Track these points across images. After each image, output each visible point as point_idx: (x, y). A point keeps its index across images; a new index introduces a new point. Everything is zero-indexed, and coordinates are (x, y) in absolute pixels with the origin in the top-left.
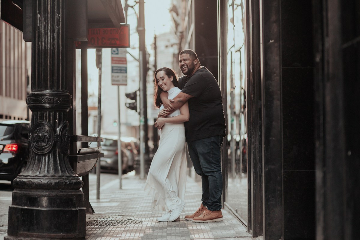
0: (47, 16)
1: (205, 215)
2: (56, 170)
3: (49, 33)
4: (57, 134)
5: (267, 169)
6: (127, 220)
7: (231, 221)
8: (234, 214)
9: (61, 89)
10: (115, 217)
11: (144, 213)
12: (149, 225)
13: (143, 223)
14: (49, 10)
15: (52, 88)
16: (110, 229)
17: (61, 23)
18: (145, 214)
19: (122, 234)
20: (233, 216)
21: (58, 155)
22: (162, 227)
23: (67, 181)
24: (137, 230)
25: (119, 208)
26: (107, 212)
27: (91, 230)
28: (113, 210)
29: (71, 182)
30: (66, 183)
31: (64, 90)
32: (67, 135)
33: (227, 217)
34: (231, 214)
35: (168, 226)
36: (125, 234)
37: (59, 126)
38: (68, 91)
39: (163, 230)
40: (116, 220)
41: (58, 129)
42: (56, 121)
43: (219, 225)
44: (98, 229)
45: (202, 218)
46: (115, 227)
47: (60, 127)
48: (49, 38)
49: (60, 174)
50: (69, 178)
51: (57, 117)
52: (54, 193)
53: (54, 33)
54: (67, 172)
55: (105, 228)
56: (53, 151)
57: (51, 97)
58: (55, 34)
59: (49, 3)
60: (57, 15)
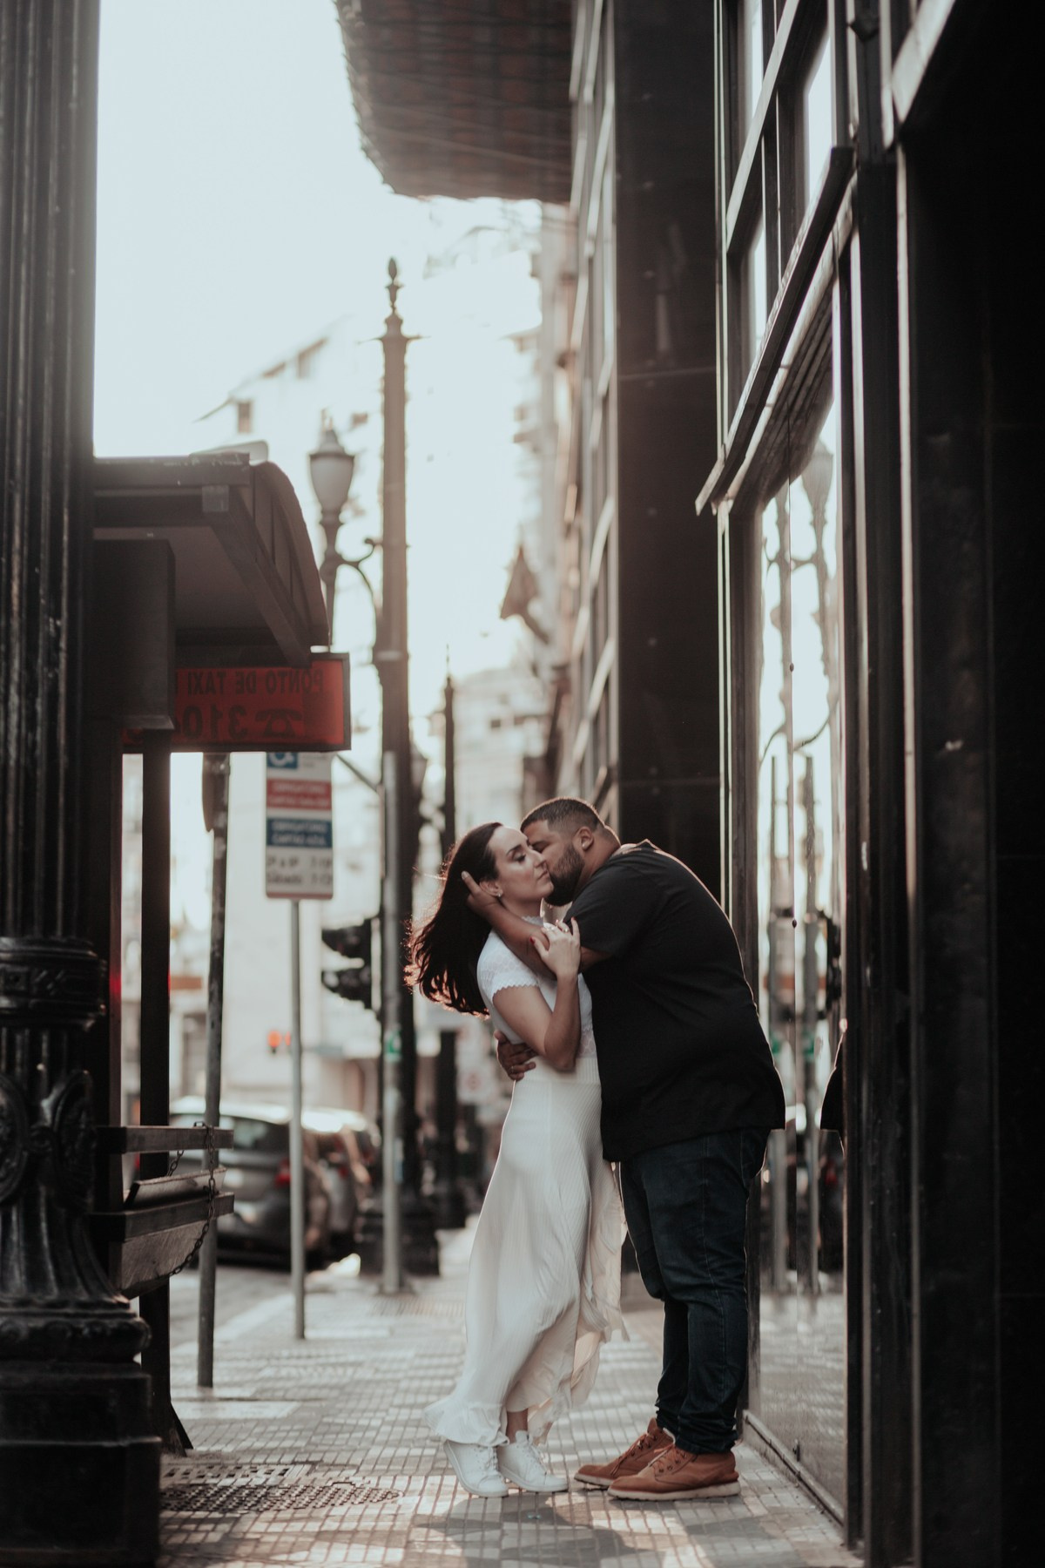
0: (8, 626)
1: (661, 1471)
2: (35, 1277)
3: (14, 699)
4: (41, 1124)
5: (932, 1288)
6: (330, 1483)
7: (776, 1497)
8: (785, 1463)
9: (59, 933)
10: (280, 1469)
11: (402, 1452)
12: (425, 1509)
13: (400, 1500)
14: (15, 601)
15: (21, 931)
16: (260, 1527)
17: (63, 657)
18: (406, 1458)
19: (309, 1550)
20: (782, 1472)
21: (43, 1215)
22: (479, 1518)
23: (82, 1326)
24: (373, 1532)
25: (296, 1427)
26: (245, 1445)
27: (180, 1531)
28: (271, 1439)
29: (98, 1329)
30: (77, 1331)
31: (73, 937)
32: (83, 1126)
33: (757, 1478)
34: (773, 1464)
35: (507, 1516)
36: (325, 1551)
37: (49, 1092)
38: (90, 943)
39: (487, 1533)
40: (286, 1485)
41: (46, 1104)
42: (41, 1067)
43: (725, 1513)
44: (209, 1527)
45: (652, 1480)
46: (281, 1515)
47: (55, 1093)
48: (14, 718)
49: (54, 1293)
50: (90, 1312)
51: (45, 1054)
52: (25, 1377)
53: (35, 695)
54: (80, 1287)
55: (237, 1520)
56: (24, 1196)
57: (18, 969)
58: (39, 700)
59: (16, 571)
60: (48, 623)
